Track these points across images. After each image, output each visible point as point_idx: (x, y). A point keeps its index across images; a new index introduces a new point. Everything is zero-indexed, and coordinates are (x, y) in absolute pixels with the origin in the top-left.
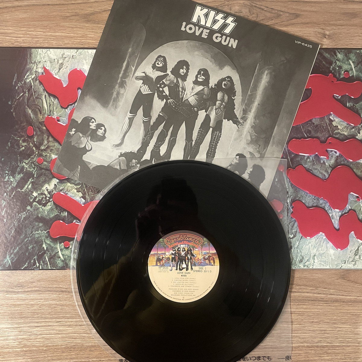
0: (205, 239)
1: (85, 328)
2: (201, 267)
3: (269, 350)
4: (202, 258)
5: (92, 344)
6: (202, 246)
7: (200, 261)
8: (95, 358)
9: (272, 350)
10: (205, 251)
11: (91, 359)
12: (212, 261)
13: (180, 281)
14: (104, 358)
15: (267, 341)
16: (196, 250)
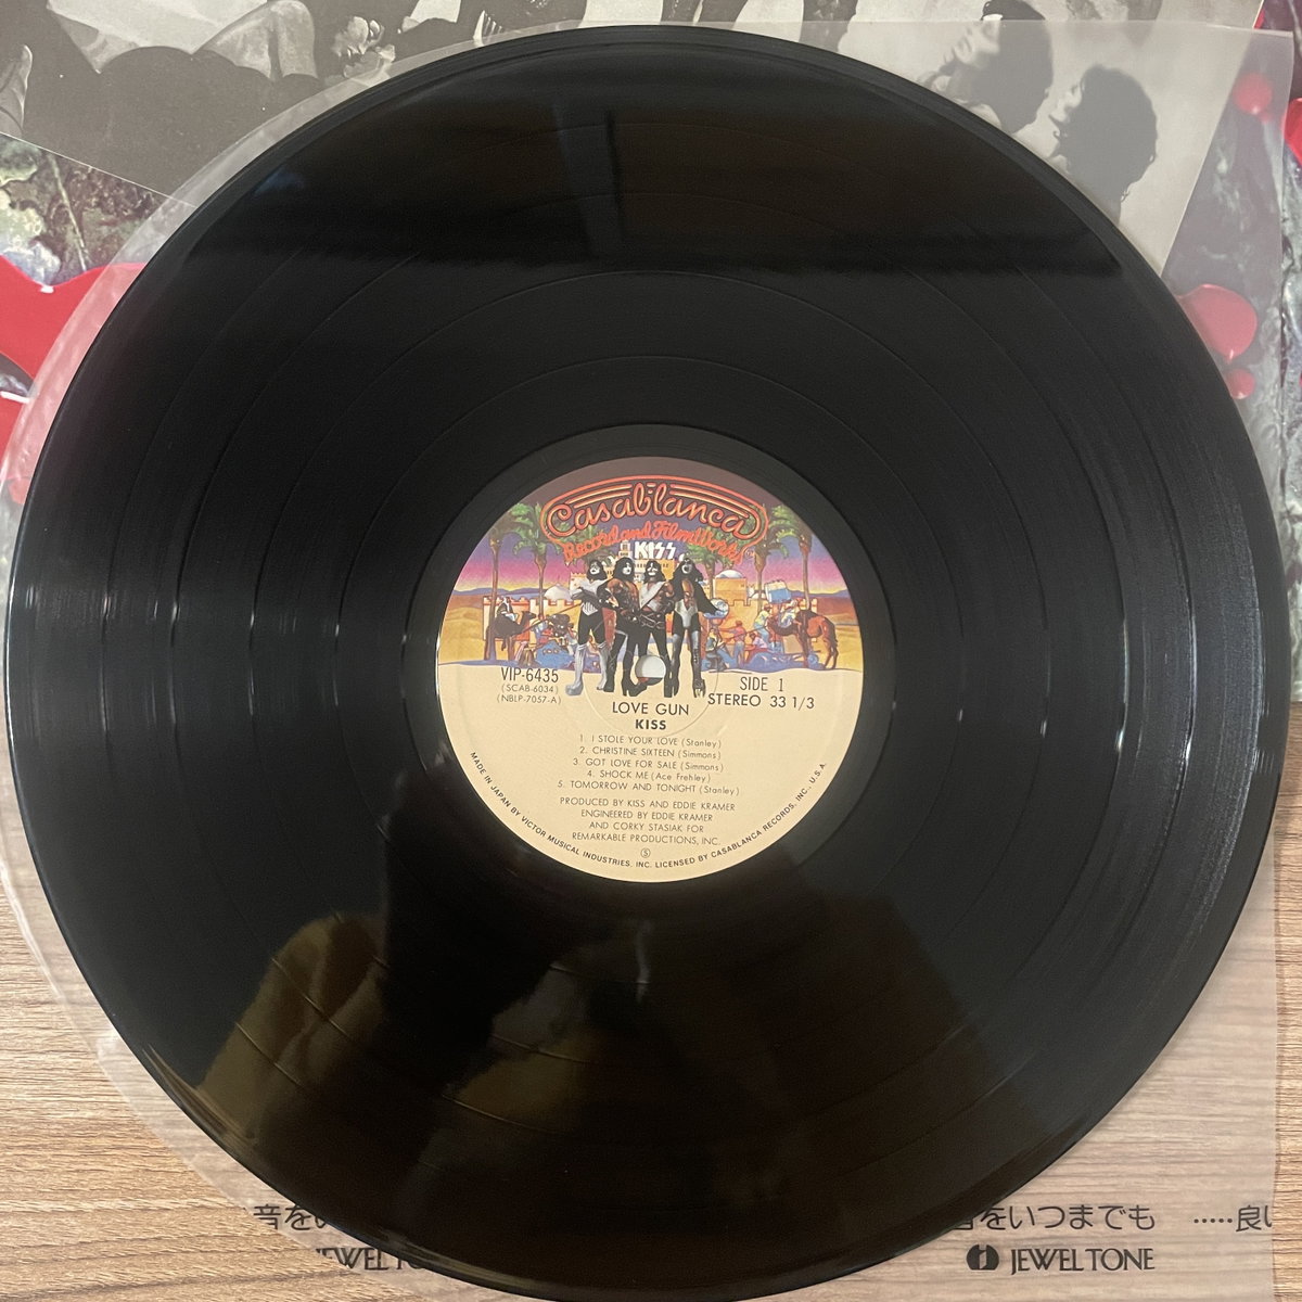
0: (781, 511)
1: (55, 1018)
2: (755, 674)
3: (1143, 1170)
4: (761, 622)
5: (99, 1114)
6: (763, 553)
7: (748, 640)
8: (113, 1194)
9: (1156, 1169)
10: (781, 585)
11: (91, 1200)
12: (818, 644)
13: (628, 756)
14: (169, 1197)
15: (1132, 1116)
16: (730, 573)
